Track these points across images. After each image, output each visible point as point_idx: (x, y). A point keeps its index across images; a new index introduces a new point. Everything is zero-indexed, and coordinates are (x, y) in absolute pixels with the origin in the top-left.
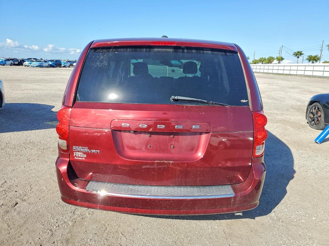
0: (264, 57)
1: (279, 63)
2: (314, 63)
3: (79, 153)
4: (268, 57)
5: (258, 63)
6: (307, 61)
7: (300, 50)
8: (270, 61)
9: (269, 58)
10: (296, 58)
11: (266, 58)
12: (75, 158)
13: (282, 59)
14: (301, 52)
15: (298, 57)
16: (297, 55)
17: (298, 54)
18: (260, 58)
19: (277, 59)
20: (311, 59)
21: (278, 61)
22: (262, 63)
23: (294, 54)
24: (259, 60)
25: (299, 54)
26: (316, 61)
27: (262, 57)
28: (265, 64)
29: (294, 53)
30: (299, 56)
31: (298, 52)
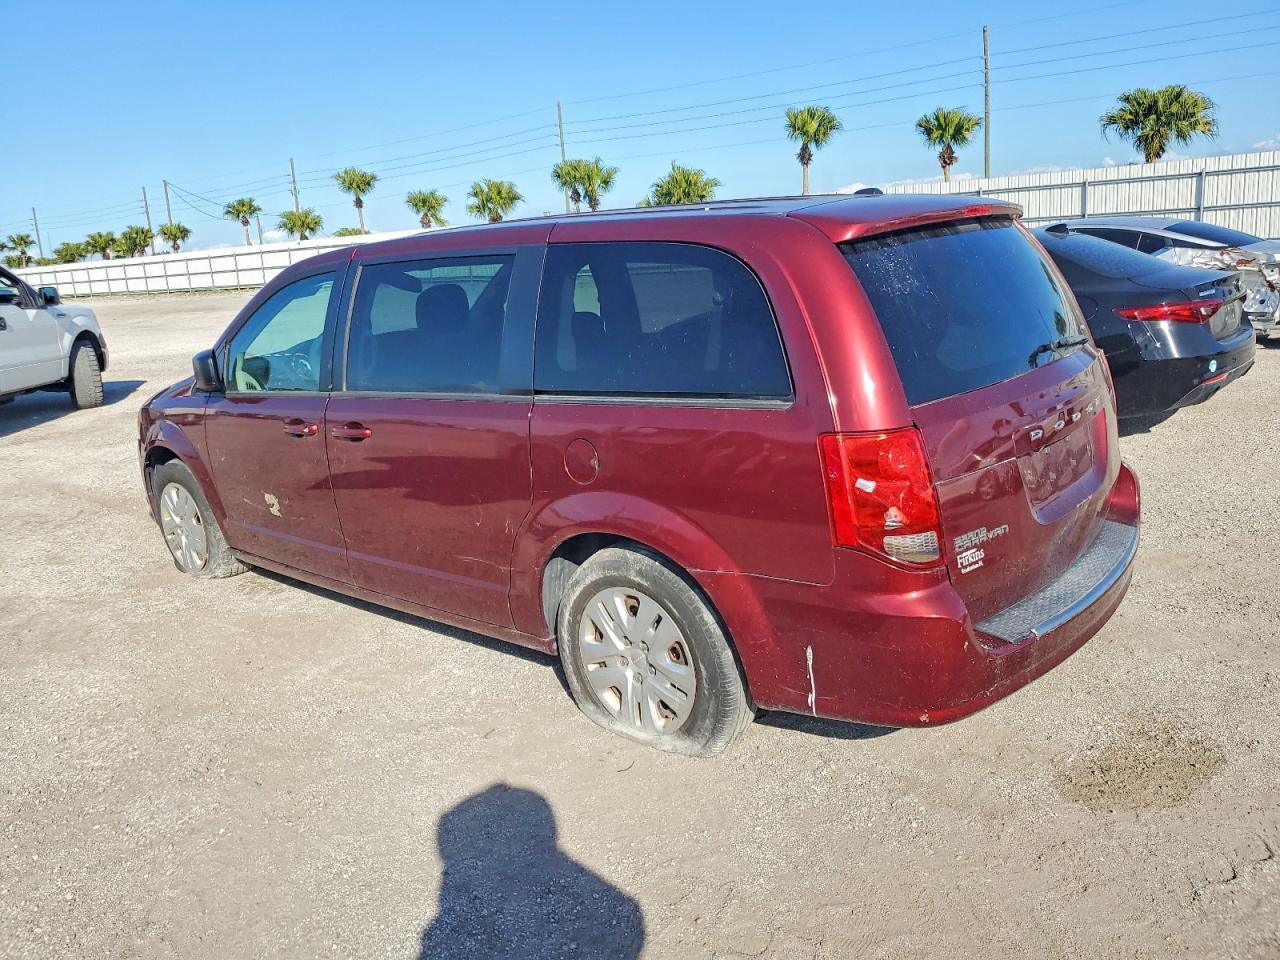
0: (104, 233)
1: (176, 248)
2: (307, 238)
3: (969, 552)
4: (126, 230)
5: (81, 256)
6: (284, 233)
7: (246, 197)
8: (136, 242)
9: (130, 234)
10: (239, 224)
11: (117, 236)
12: (963, 571)
13: (184, 233)
14: (251, 200)
15: (246, 223)
16: (241, 216)
17: (242, 211)
18: (92, 237)
19: (165, 234)
20: (294, 225)
21: (171, 243)
22: (105, 257)
23: (229, 212)
24: (88, 244)
25: (245, 209)
26: (312, 229)
27: (96, 232)
28: (118, 257)
29: (229, 207)
30: (247, 216)
31: (242, 203)
